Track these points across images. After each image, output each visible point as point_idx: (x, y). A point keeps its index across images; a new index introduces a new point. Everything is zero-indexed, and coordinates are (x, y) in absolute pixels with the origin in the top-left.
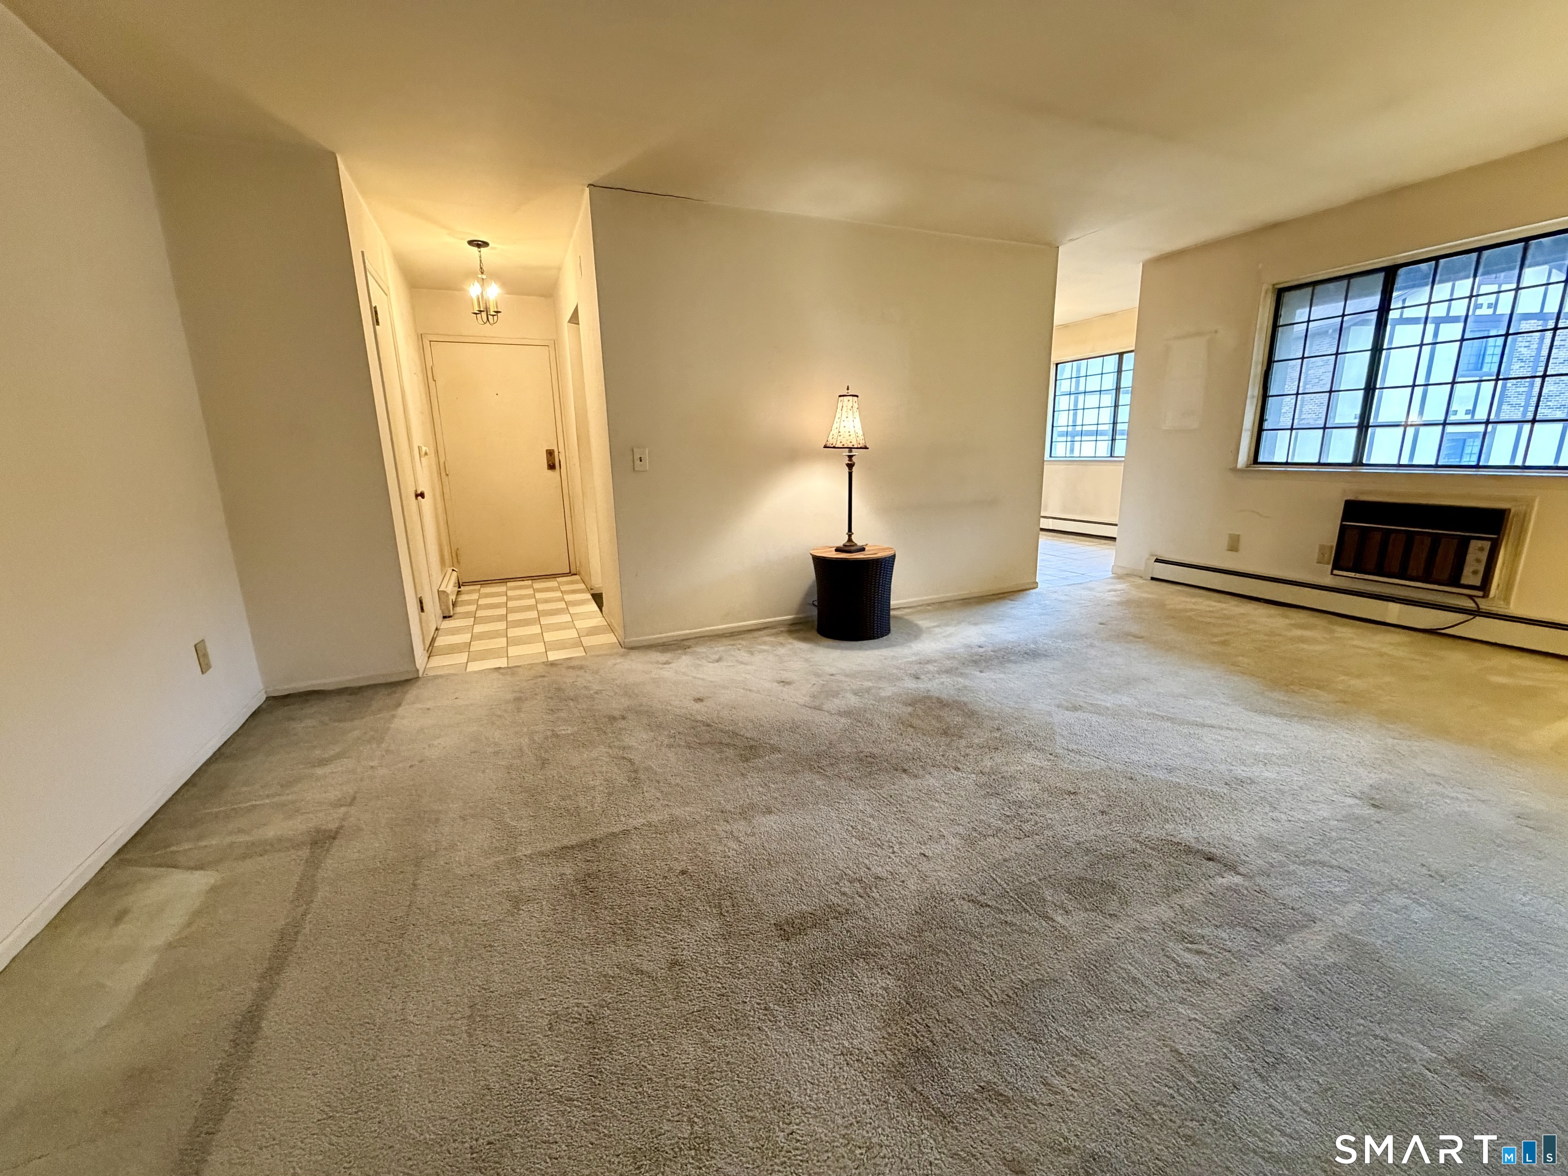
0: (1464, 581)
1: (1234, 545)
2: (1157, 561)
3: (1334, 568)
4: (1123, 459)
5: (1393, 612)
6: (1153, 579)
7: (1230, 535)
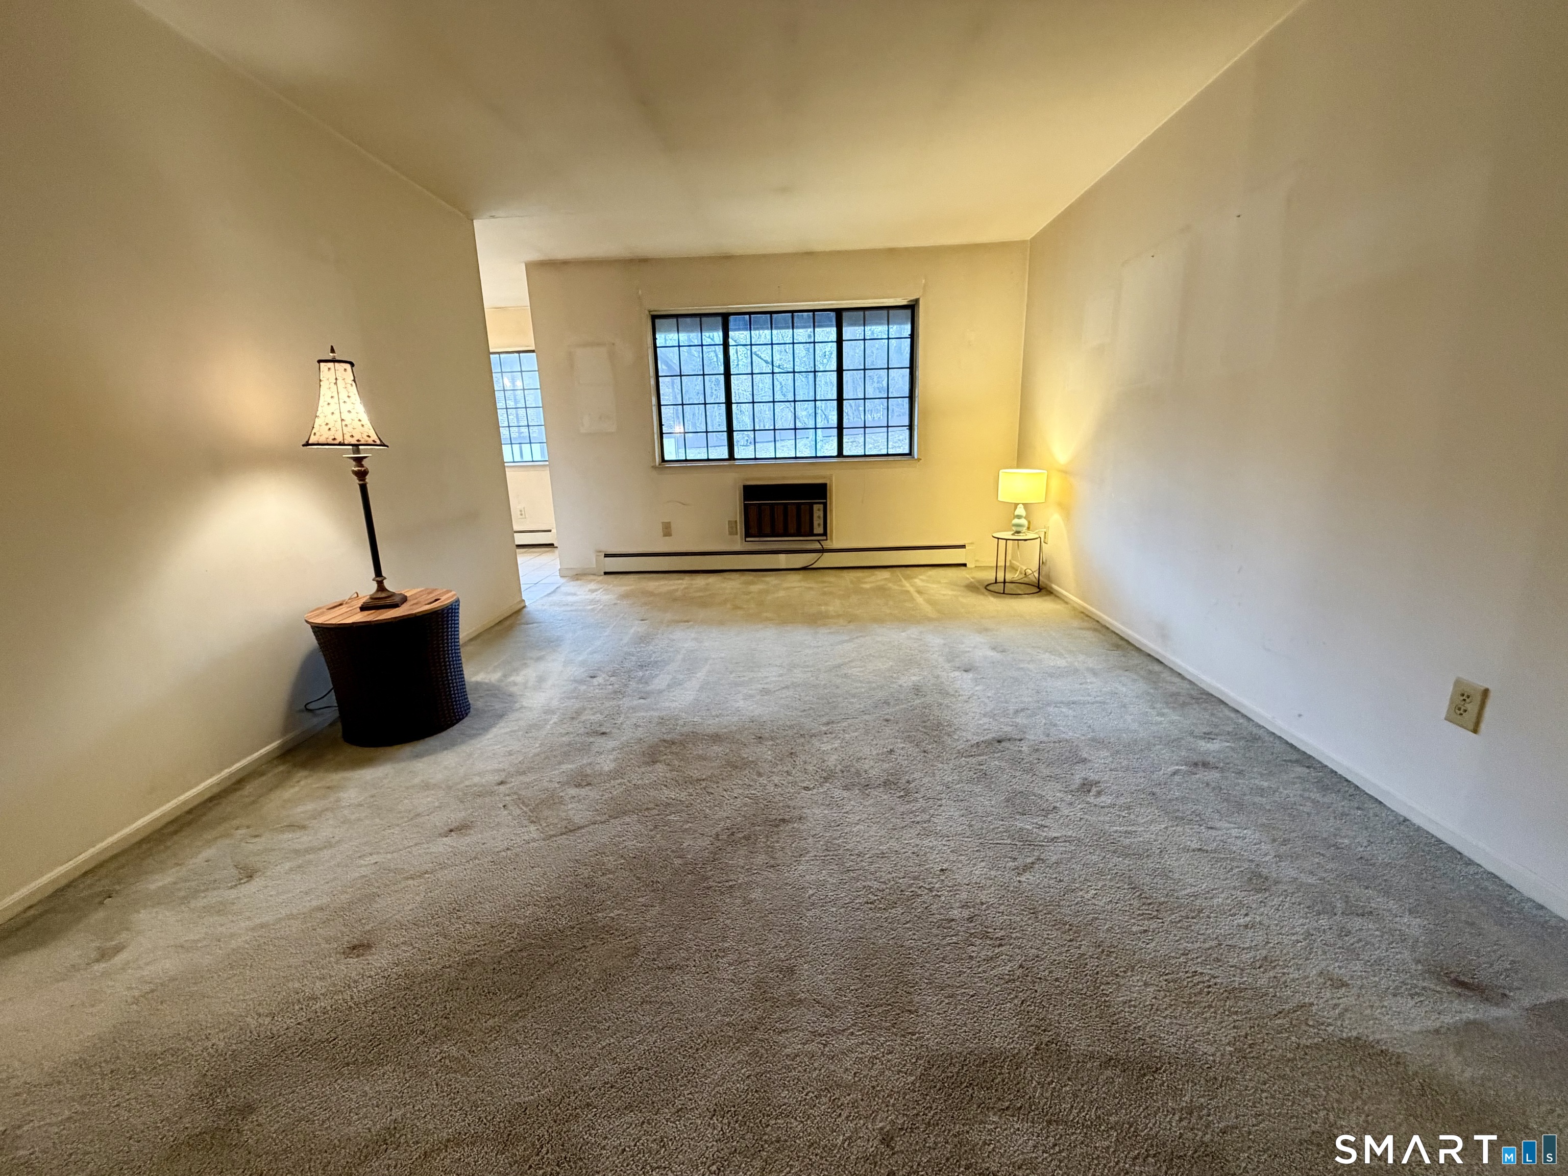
0: (815, 532)
1: (667, 530)
2: (606, 556)
3: (746, 536)
4: (547, 463)
5: (782, 561)
6: (606, 573)
7: (663, 523)
